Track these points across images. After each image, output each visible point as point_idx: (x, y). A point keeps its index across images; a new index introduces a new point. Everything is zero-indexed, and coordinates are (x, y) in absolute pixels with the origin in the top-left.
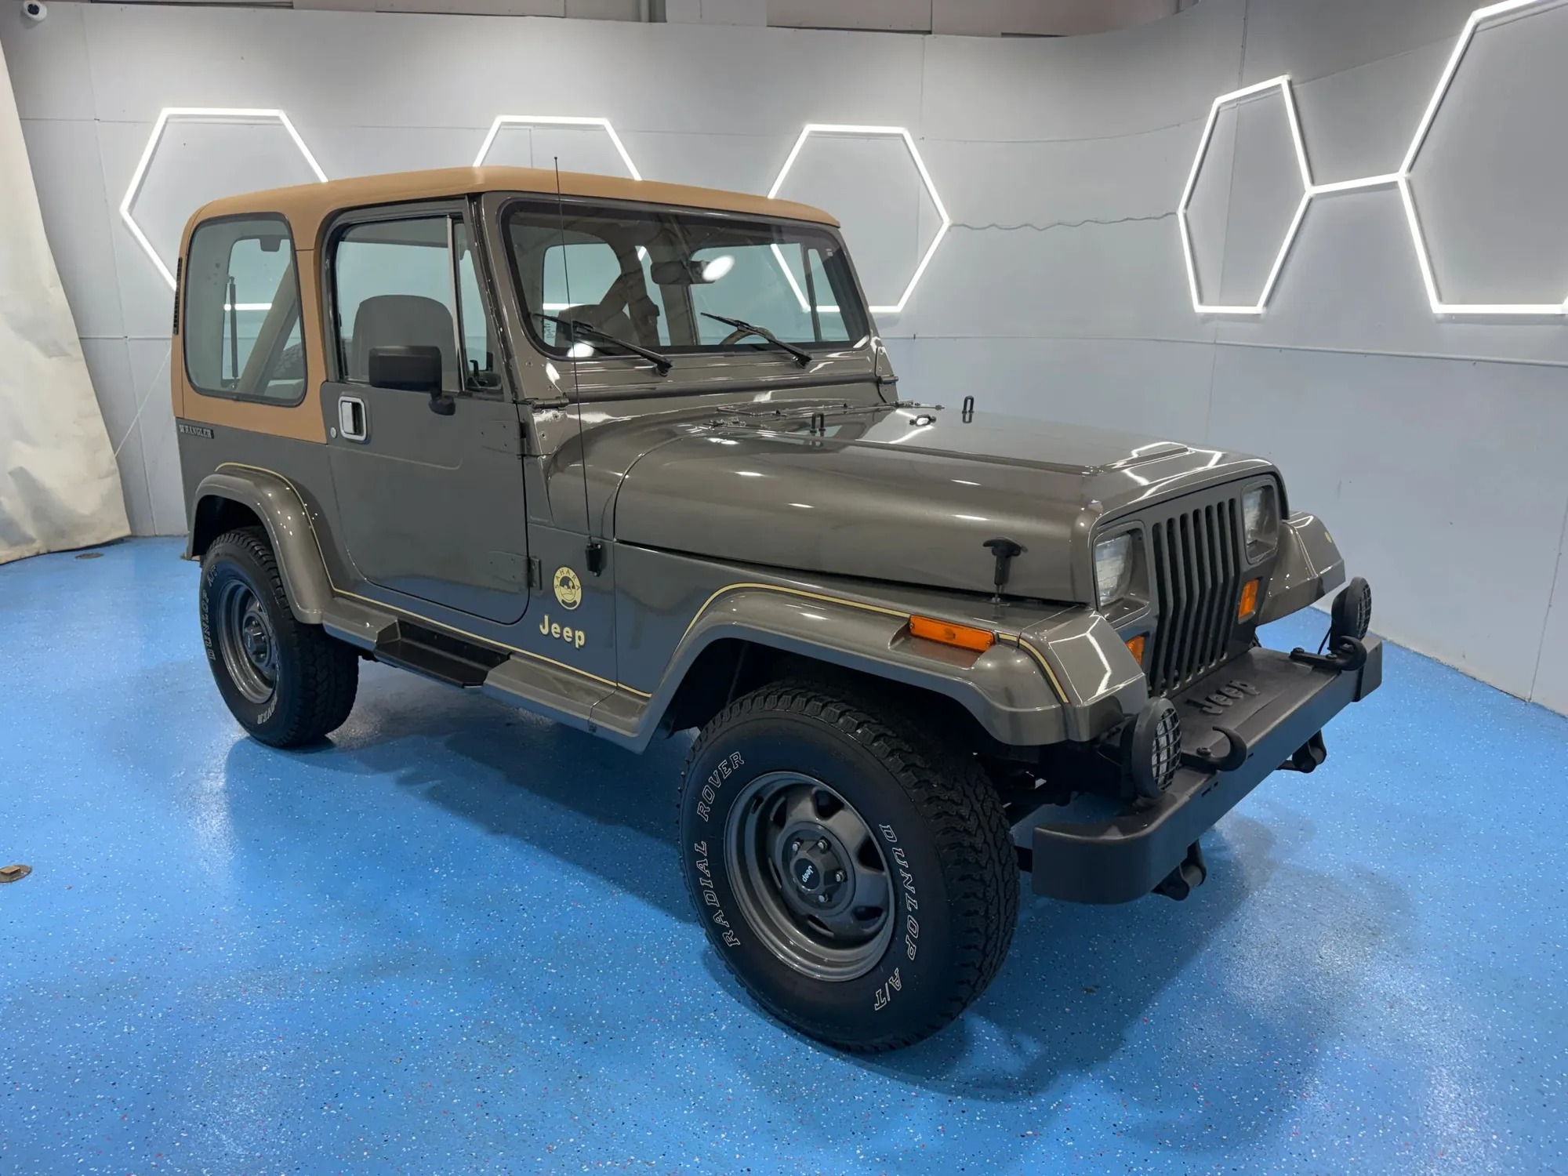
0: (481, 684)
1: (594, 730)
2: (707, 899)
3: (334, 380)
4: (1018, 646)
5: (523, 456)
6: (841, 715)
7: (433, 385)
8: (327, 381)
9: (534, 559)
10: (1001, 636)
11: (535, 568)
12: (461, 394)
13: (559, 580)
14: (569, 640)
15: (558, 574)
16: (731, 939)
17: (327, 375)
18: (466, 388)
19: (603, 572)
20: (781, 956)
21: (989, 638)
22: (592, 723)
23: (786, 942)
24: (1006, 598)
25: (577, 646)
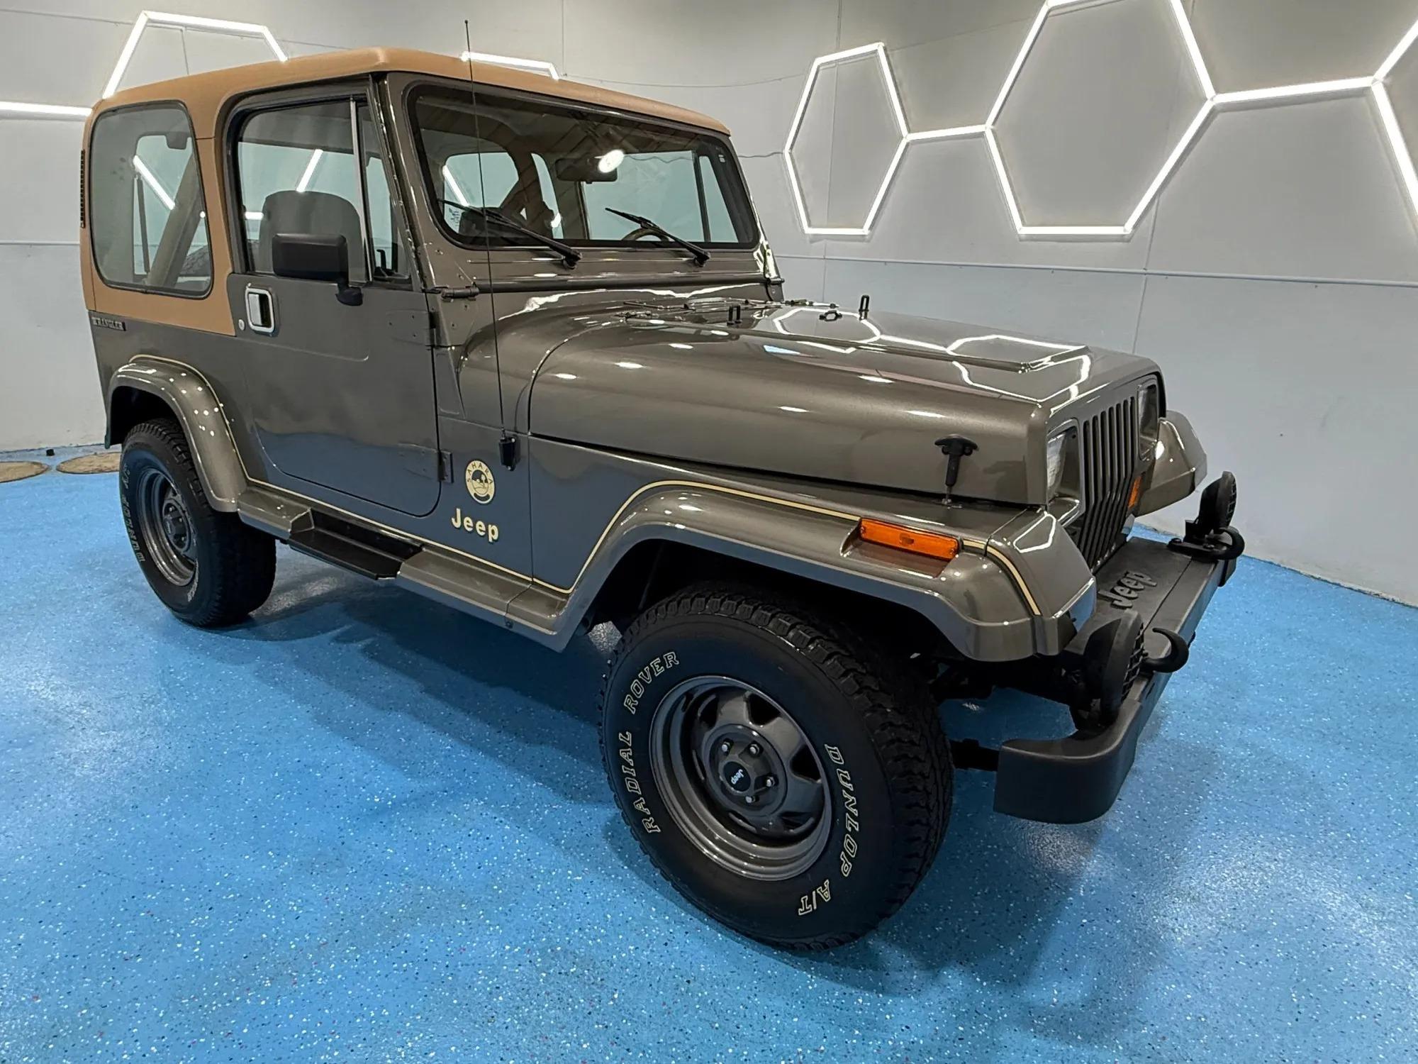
0: (395, 575)
1: (511, 627)
2: (628, 785)
3: (240, 272)
4: (985, 554)
5: (433, 346)
6: (792, 627)
7: (340, 276)
8: (233, 272)
9: (445, 452)
10: (966, 543)
11: (446, 461)
12: (369, 284)
13: (471, 473)
14: (482, 534)
15: (470, 467)
16: (651, 826)
17: (233, 268)
18: (374, 278)
19: (517, 466)
20: (706, 851)
21: (953, 545)
22: (508, 618)
23: (712, 838)
24: (956, 499)
25: (490, 540)
